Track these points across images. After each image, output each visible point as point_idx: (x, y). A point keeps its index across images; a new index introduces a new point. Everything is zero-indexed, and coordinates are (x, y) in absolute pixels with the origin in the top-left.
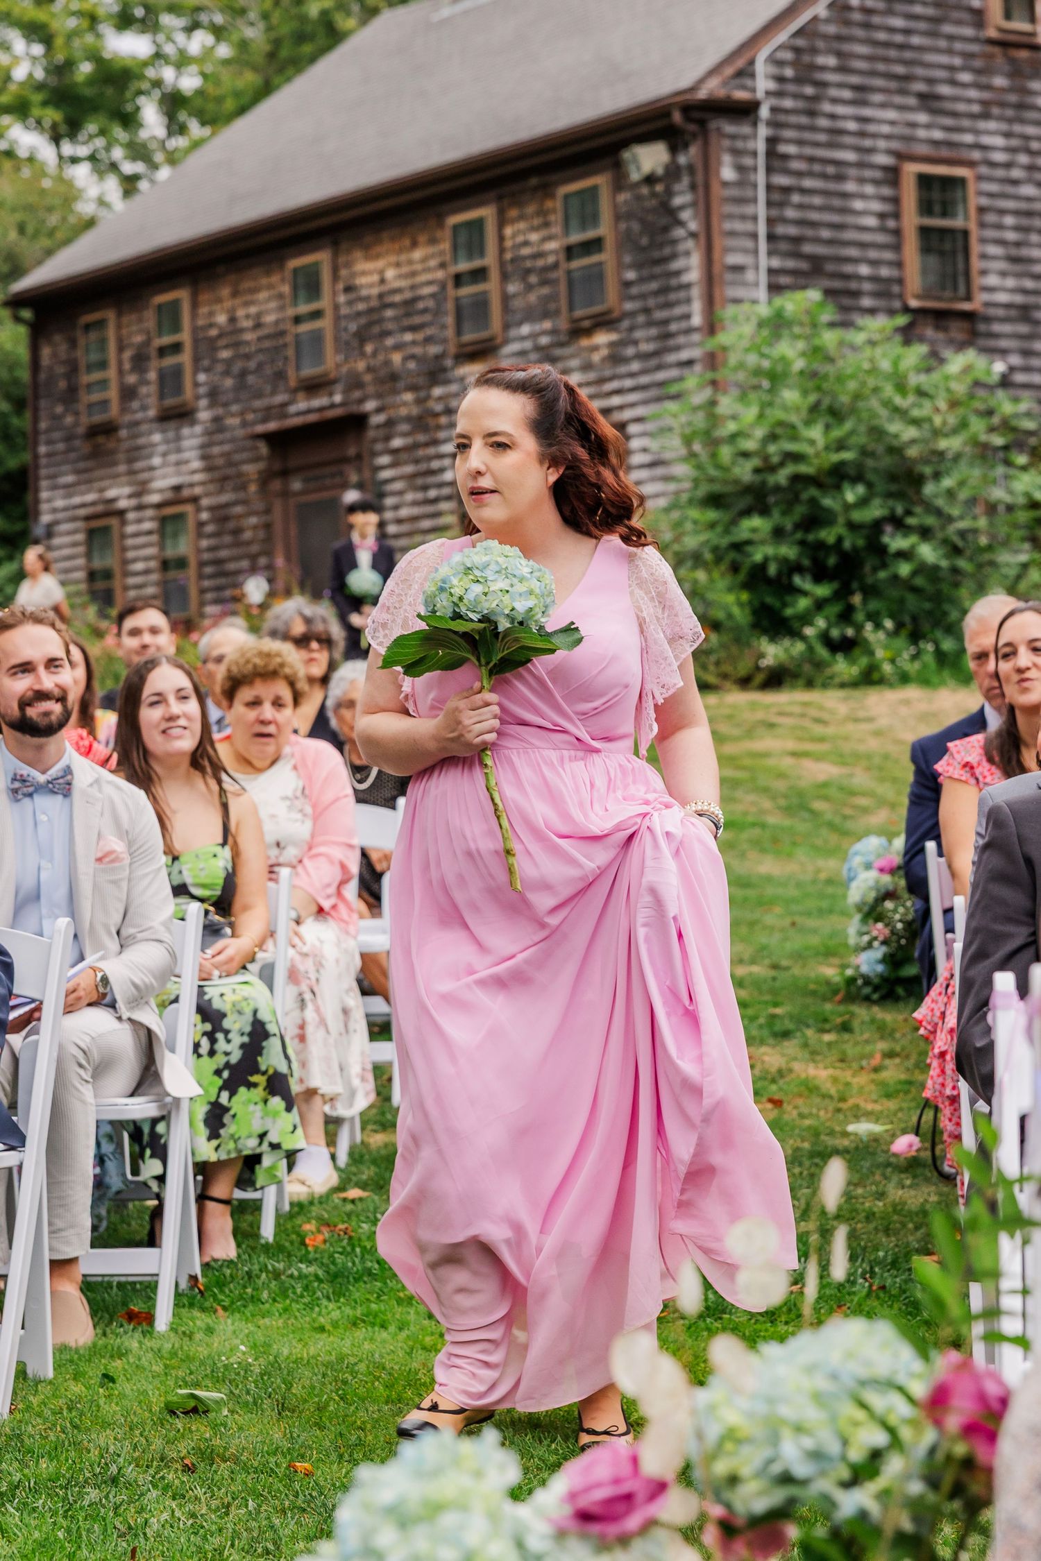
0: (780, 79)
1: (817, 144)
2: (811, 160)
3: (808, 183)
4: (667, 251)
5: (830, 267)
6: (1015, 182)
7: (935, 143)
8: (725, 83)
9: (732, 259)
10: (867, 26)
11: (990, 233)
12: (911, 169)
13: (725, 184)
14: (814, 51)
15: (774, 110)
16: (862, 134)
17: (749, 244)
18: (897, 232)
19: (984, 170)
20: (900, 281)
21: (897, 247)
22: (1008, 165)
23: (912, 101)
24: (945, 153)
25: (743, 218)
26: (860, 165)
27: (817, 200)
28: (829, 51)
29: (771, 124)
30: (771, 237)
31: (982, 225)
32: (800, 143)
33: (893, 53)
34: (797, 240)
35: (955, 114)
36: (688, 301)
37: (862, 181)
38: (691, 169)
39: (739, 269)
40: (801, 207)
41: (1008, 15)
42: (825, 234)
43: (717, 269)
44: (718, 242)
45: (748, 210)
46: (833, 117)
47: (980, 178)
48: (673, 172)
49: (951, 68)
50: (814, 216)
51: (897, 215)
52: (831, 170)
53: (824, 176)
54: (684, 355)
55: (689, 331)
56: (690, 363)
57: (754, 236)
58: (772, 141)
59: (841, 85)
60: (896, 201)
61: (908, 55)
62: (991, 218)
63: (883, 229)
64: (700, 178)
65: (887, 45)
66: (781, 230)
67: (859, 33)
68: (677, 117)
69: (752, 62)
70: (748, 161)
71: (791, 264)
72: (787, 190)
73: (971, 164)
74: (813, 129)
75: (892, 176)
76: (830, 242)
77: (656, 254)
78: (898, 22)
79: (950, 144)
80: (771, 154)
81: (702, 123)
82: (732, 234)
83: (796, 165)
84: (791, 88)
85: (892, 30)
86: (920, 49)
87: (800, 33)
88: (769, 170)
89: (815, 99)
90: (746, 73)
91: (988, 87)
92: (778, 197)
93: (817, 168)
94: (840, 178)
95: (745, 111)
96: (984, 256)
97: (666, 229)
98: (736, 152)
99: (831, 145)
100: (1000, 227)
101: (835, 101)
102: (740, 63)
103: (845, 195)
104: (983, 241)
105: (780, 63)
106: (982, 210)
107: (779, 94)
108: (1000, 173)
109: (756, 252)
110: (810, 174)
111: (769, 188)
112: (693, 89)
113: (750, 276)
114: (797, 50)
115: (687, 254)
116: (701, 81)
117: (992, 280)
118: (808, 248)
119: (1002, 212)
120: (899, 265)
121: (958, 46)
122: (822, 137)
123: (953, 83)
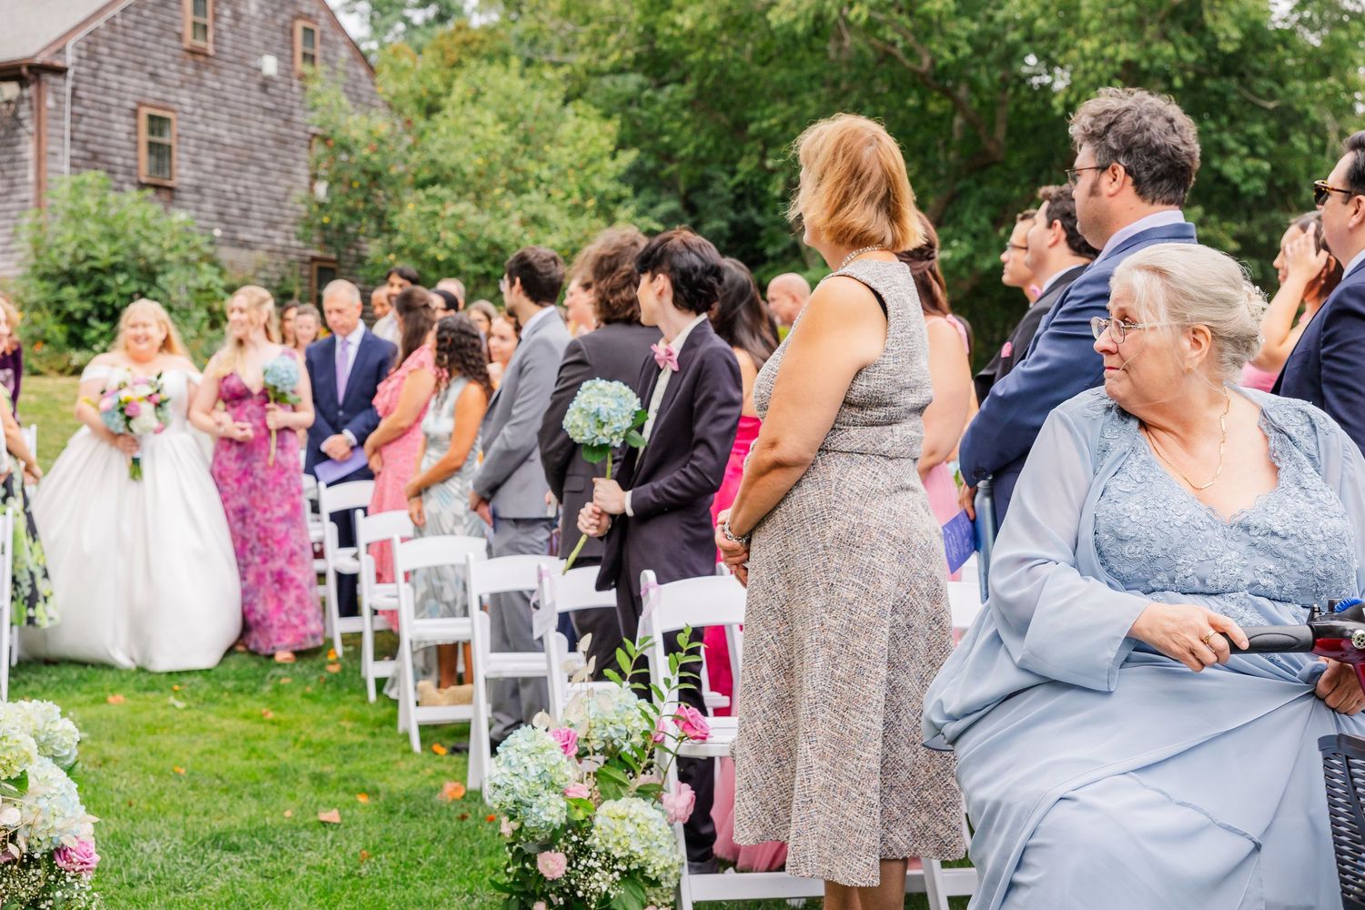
0: (80, 57)
1: (96, 93)
2: (94, 101)
3: (92, 112)
4: (15, 140)
5: (102, 157)
6: (195, 123)
7: (157, 99)
8: (52, 55)
9: (52, 148)
10: (124, 34)
11: (183, 147)
12: (144, 112)
13: (49, 109)
14: (97, 44)
15: (76, 73)
16: (120, 90)
17: (60, 141)
18: (136, 143)
19: (180, 115)
20: (137, 167)
21: (136, 150)
22: (192, 114)
23: (146, 76)
24: (160, 104)
25: (58, 127)
26: (119, 106)
27: (96, 122)
28: (105, 45)
29: (75, 80)
30: (72, 139)
31: (179, 143)
32: (89, 91)
33: (138, 50)
34: (85, 142)
35: (166, 85)
36: (26, 168)
37: (119, 114)
38: (30, 99)
39: (54, 154)
40: (88, 125)
41: (195, 37)
42: (100, 139)
43: (43, 153)
44: (44, 139)
45: (61, 123)
46: (106, 80)
47: (179, 119)
48: (21, 99)
49: (166, 61)
50: (94, 130)
51: (136, 133)
52: (104, 107)
53: (100, 110)
54: (23, 196)
55: (26, 184)
56: (26, 201)
57: (63, 137)
58: (74, 89)
59: (110, 64)
60: (136, 126)
61: (144, 51)
62: (183, 139)
63: (129, 140)
64: (35, 104)
65: (135, 46)
66: (77, 135)
67: (120, 37)
68: (24, 71)
69: (64, 46)
70: (61, 98)
71: (82, 154)
72: (81, 115)
73: (173, 111)
74: (95, 85)
75: (135, 113)
76: (103, 145)
77: (8, 141)
78: (140, 34)
79: (164, 100)
80: (73, 95)
81: (38, 75)
82: (52, 135)
83: (86, 102)
84: (84, 62)
85: (136, 38)
86: (151, 50)
87: (90, 34)
88: (72, 104)
89: (97, 69)
90: (61, 51)
91: (183, 73)
92: (76, 118)
93: (97, 105)
94: (108, 111)
95: (61, 71)
96: (179, 159)
97: (14, 129)
98: (56, 93)
99: (104, 94)
100: (187, 144)
101: (107, 72)
102: (59, 46)
103: (110, 121)
104: (179, 151)
105: (79, 49)
106: (179, 135)
107: (79, 65)
108: (188, 117)
109: (63, 146)
110: (93, 108)
111: (72, 113)
112: (35, 56)
113: (60, 158)
114: (89, 43)
115: (27, 143)
116: (39, 53)
117: (182, 171)
118: (91, 146)
119: (188, 137)
120: (136, 159)
121: (170, 50)
122: (99, 89)
123: (166, 68)
